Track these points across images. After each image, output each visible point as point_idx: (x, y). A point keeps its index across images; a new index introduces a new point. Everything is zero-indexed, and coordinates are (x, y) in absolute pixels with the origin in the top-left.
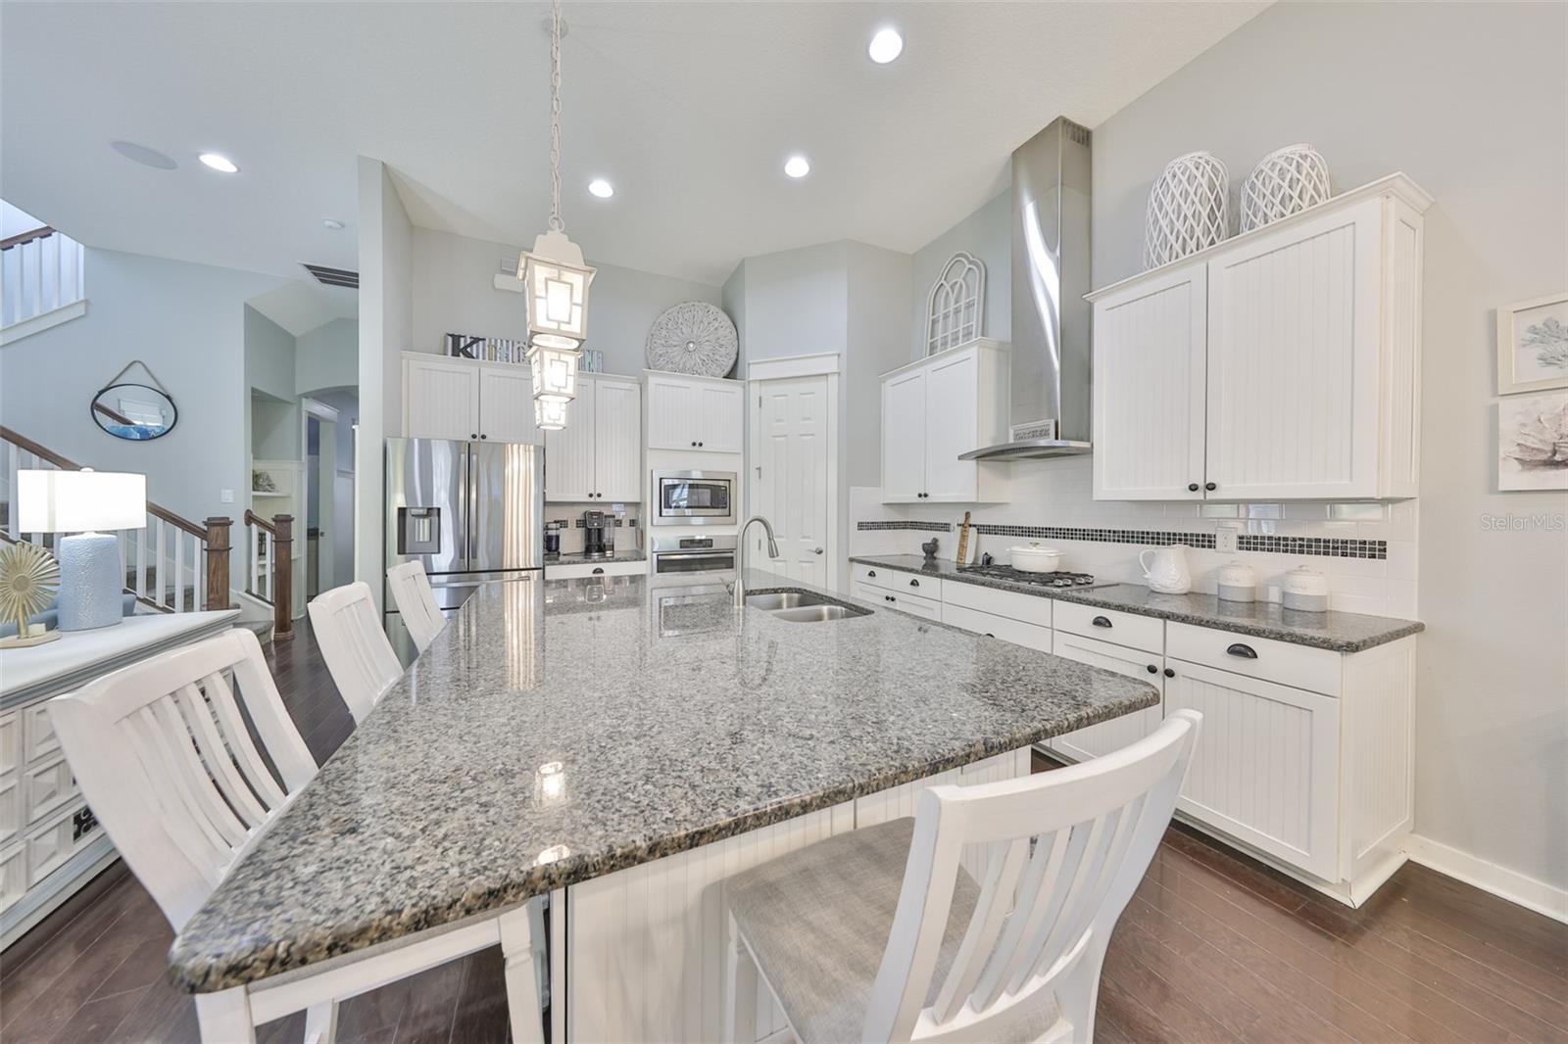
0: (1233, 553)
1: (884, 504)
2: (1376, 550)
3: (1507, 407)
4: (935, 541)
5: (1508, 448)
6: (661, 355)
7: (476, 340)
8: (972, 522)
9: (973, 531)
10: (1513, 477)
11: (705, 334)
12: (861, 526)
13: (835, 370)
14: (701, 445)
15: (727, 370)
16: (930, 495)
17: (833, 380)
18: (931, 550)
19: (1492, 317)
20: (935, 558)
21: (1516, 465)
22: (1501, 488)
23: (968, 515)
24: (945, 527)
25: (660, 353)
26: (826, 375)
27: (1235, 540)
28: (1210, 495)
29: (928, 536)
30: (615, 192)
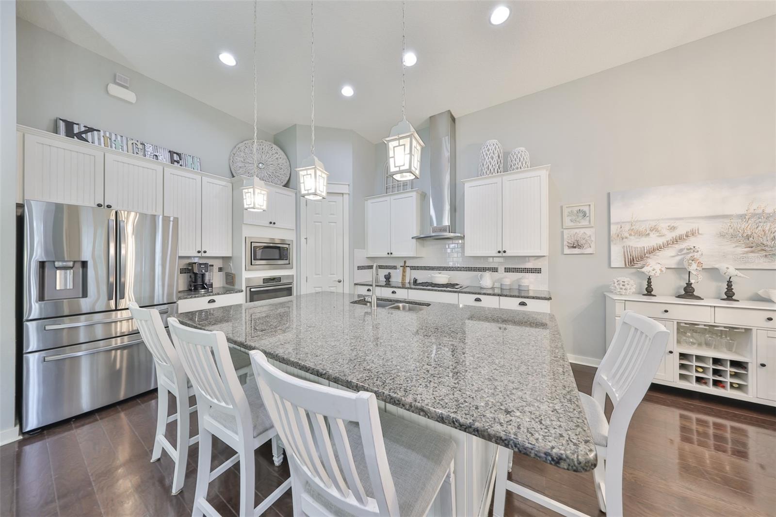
0: (502, 273)
1: (367, 258)
2: (538, 271)
3: (565, 232)
4: (389, 273)
5: (565, 243)
6: (240, 167)
7: (91, 130)
8: (407, 265)
9: (408, 269)
10: (567, 251)
11: (270, 160)
12: (359, 268)
13: (347, 192)
14: (274, 223)
15: (285, 183)
16: (393, 254)
17: (346, 197)
18: (388, 277)
19: (562, 207)
20: (390, 281)
21: (567, 247)
22: (565, 253)
23: (405, 262)
24: (395, 268)
25: (240, 165)
26: (343, 194)
27: (504, 269)
28: (504, 254)
29: (386, 272)
30: (237, 63)
